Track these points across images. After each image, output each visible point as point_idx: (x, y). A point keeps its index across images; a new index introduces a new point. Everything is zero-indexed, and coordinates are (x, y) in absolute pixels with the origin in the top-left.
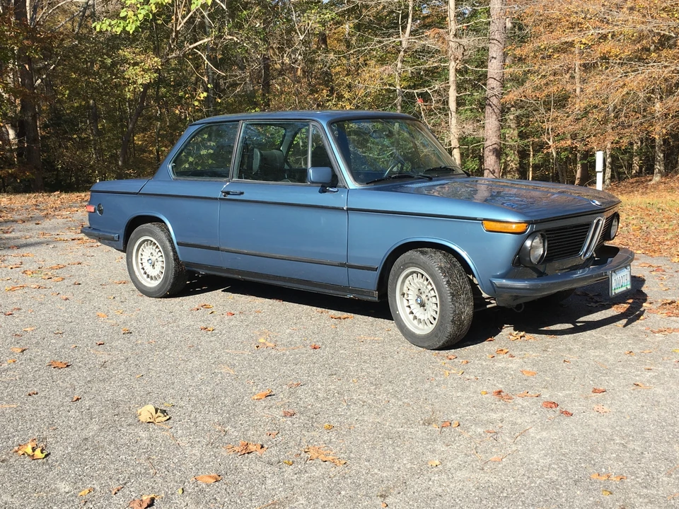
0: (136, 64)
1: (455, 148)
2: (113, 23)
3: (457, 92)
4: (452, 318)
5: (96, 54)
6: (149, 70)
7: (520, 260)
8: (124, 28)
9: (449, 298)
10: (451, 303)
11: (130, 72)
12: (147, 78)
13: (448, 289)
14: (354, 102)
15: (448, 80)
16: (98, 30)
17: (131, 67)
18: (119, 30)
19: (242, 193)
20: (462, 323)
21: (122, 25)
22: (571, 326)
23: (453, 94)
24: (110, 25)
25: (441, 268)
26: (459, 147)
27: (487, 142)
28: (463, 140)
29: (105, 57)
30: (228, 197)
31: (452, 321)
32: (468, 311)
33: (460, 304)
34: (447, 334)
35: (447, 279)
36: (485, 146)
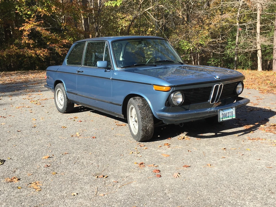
0: (123, 18)
1: (259, 50)
2: (112, 2)
3: (261, 24)
4: (141, 128)
5: (107, 15)
6: (128, 20)
7: (169, 104)
8: (116, 4)
9: (140, 119)
10: (141, 122)
11: (120, 22)
12: (127, 24)
13: (140, 115)
14: (210, 31)
15: (257, 19)
16: (106, 5)
17: (121, 20)
18: (114, 5)
19: (83, 72)
20: (147, 131)
21: (115, 3)
22: (214, 134)
23: (258, 26)
24: (111, 4)
25: (139, 106)
26: (261, 49)
27: (275, 47)
28: (262, 46)
29: (111, 16)
30: (79, 73)
31: (142, 130)
32: (150, 126)
33: (145, 122)
34: (141, 136)
35: (140, 111)
36: (274, 49)
